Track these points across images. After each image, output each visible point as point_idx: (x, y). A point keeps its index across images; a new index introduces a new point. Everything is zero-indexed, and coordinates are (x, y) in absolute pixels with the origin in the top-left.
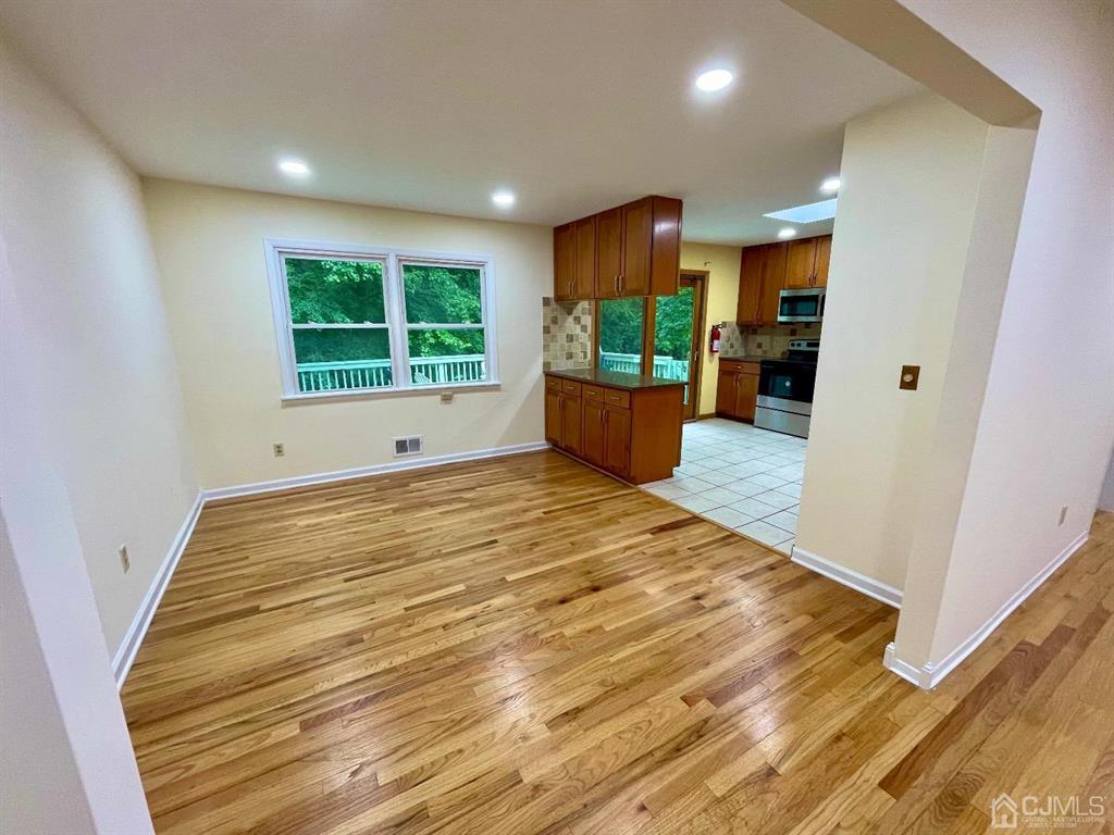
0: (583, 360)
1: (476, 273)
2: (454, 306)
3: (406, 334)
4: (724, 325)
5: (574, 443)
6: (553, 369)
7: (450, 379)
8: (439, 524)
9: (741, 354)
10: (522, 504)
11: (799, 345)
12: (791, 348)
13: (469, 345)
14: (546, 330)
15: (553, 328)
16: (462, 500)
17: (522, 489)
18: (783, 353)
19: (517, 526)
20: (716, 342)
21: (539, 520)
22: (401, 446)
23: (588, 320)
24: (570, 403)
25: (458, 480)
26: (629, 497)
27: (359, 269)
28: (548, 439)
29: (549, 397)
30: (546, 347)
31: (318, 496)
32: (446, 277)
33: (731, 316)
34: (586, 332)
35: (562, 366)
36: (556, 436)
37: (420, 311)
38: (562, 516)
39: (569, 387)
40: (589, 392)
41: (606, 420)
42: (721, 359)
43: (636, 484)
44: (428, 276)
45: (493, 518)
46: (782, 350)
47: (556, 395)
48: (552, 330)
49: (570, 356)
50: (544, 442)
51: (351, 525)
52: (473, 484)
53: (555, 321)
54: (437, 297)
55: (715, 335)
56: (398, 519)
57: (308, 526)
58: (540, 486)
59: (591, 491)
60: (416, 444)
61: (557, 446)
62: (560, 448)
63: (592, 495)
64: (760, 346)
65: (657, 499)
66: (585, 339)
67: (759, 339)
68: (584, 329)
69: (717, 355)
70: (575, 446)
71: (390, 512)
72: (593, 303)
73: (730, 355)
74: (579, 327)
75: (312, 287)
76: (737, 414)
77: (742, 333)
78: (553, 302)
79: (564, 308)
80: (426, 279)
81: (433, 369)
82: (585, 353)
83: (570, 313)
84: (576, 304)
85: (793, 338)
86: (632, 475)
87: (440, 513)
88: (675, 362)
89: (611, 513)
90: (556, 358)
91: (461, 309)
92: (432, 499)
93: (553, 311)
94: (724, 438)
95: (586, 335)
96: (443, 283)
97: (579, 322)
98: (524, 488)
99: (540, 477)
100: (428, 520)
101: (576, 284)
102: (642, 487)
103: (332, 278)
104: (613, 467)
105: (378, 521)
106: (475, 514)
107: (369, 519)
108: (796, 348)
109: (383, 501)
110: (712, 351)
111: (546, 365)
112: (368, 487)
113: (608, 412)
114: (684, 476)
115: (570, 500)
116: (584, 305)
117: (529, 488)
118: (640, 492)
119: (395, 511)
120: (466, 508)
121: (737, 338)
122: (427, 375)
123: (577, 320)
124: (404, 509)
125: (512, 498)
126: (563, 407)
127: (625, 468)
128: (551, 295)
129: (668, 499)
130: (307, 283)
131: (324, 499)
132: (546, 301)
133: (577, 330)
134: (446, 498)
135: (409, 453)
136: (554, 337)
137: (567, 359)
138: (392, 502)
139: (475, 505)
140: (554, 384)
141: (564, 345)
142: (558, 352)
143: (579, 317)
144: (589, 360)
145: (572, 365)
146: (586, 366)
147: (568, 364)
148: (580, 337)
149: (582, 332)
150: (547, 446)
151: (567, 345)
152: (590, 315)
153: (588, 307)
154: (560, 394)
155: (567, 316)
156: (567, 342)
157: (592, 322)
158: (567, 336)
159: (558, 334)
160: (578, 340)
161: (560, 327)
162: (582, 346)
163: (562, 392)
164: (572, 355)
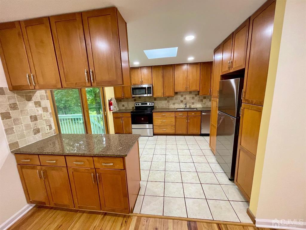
0: (49, 131)
4: (112, 99)
9: (117, 110)
11: (138, 104)
12: (136, 106)
14: (5, 116)
18: (133, 108)
20: (111, 107)
23: (47, 103)
24: (54, 173)
28: (29, 201)
29: (23, 170)
30: (9, 131)
34: (47, 111)
35: (31, 140)
39: (50, 161)
42: (113, 113)
46: (132, 106)
47: (33, 168)
48: (12, 115)
49: (37, 131)
50: (28, 205)
53: (14, 107)
55: (110, 104)
64: (123, 106)
67: (123, 103)
68: (45, 109)
72: (49, 91)
74: (40, 109)
79: (22, 96)
82: (50, 126)
83: (29, 100)
84: (35, 92)
85: (136, 102)
90: (23, 136)
93: (9, 99)
95: (49, 113)
97: (40, 106)
101: (35, 77)
108: (138, 105)
110: (110, 110)
111: (13, 145)
113: (100, 175)
114: (145, 184)
116: (40, 94)
121: (116, 104)
123: (38, 104)
136: (16, 120)
137: (35, 134)
140: (29, 160)
141: (30, 124)
142: (25, 131)
143: (40, 102)
144: (54, 130)
145: (41, 137)
146: (53, 134)
147: (37, 137)
148: (43, 116)
149: (44, 112)
150: (31, 207)
151: (32, 124)
152: (48, 99)
153: (45, 94)
154: (39, 167)
155: (26, 102)
156: (31, 122)
157: (51, 104)
158: (31, 117)
159: (21, 117)
160: (42, 119)
161: (21, 111)
162: (46, 122)
163: (41, 165)
164: (39, 130)
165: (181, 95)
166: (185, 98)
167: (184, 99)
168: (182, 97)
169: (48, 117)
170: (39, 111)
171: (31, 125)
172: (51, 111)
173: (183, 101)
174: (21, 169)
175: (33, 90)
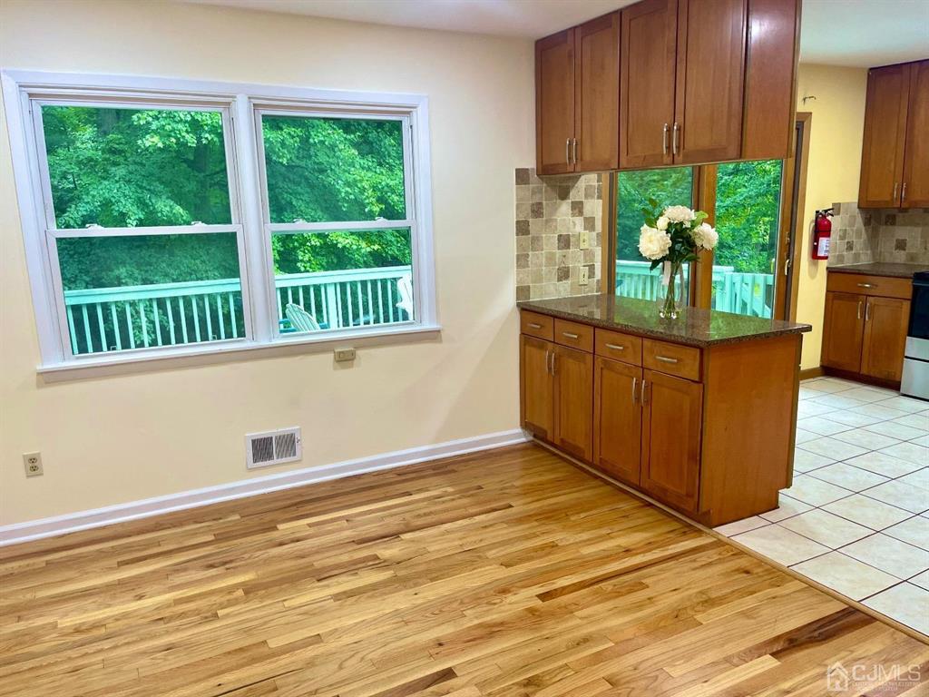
0: (587, 281)
1: (397, 126)
2: (348, 184)
3: (269, 240)
4: (836, 208)
5: (579, 437)
6: (534, 298)
7: (346, 323)
8: (332, 625)
9: (865, 260)
10: (492, 574)
13: (376, 247)
14: (522, 228)
15: (535, 225)
16: (377, 563)
17: (491, 536)
19: (491, 631)
20: (823, 242)
21: (533, 617)
22: (262, 449)
23: (596, 208)
24: (571, 365)
25: (368, 516)
26: (703, 558)
27: (195, 126)
28: (525, 425)
29: (528, 348)
30: (522, 260)
31: (103, 555)
32: (338, 135)
33: (848, 192)
34: (593, 228)
35: (551, 292)
36: (544, 423)
37: (295, 194)
38: (577, 605)
39: (569, 333)
40: (610, 345)
41: (645, 400)
42: (830, 271)
43: (711, 527)
44: (308, 137)
45: (439, 610)
47: (542, 347)
48: (531, 228)
49: (564, 274)
50: (519, 430)
51: (161, 627)
52: (393, 523)
53: (537, 211)
54: (322, 171)
55: (822, 228)
56: (251, 611)
57: (77, 630)
58: (519, 530)
59: (624, 541)
60: (288, 444)
61: (543, 439)
62: (552, 444)
63: (628, 551)
64: (901, 245)
65: (761, 561)
66: (591, 244)
68: (589, 223)
69: (823, 264)
70: (581, 442)
71: (240, 593)
72: (606, 176)
73: (848, 263)
74: (579, 221)
75: (121, 159)
76: (864, 371)
77: (867, 222)
78: (534, 177)
79: (553, 187)
80: (305, 141)
81: (318, 295)
82: (592, 268)
83: (564, 195)
84: (577, 178)
86: (704, 508)
87: (336, 597)
88: (738, 277)
89: (675, 597)
90: (539, 279)
91: (363, 190)
92: (320, 561)
93: (534, 193)
94: (851, 419)
95: (594, 234)
96: (333, 147)
97: (581, 213)
98: (496, 533)
99: (519, 507)
100: (310, 613)
101: (580, 144)
102: (725, 531)
103: (152, 141)
104: (665, 490)
105: (216, 616)
106: (401, 601)
107: (197, 612)
109: (227, 564)
110: (815, 255)
111: (522, 291)
112: (194, 534)
113: (650, 386)
114: (801, 508)
115: (584, 564)
116: (589, 180)
117: (503, 532)
118: (720, 543)
119: (250, 590)
120: (384, 584)
121: (858, 232)
122: (308, 308)
123: (578, 208)
124: (266, 586)
125: (471, 558)
126: (557, 371)
127: (689, 495)
128: (530, 163)
129: (784, 563)
130: (113, 152)
131: (113, 562)
132: (522, 176)
133: (577, 226)
134: (345, 558)
135: (275, 461)
136: (536, 240)
137: (559, 280)
138: (247, 567)
139: (407, 576)
140: (538, 327)
141: (554, 254)
142: (544, 268)
143: (581, 203)
144: (598, 281)
145: (569, 290)
146: (593, 291)
147: (561, 289)
148: (581, 239)
149: (585, 229)
150: (523, 440)
151: (558, 253)
152: (599, 197)
153: (596, 184)
154: (550, 346)
155: (558, 201)
156: (559, 249)
157: (603, 212)
158: (560, 237)
159: (544, 235)
160: (578, 245)
161: (547, 221)
162: (585, 256)
163: (554, 342)
164: (568, 271)
169: (592, 242)
171: (557, 256)
172: (600, 230)
174: (525, 345)
175: (571, 175)
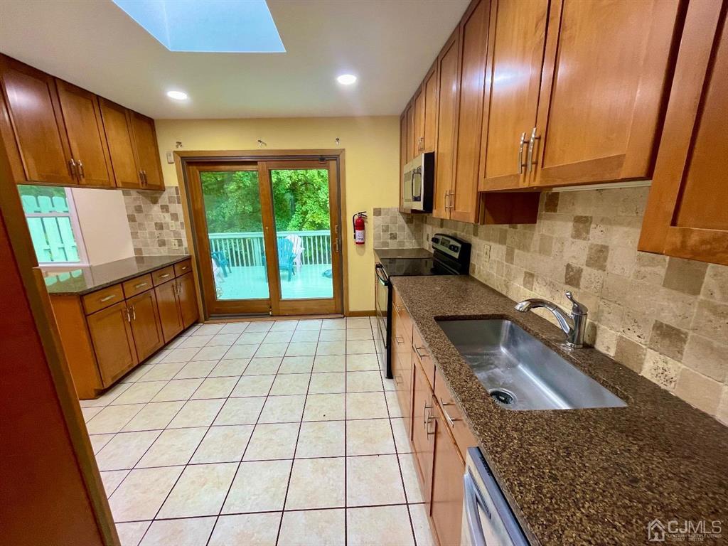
0: (177, 247)
4: (377, 212)
6: (146, 254)
14: (131, 218)
15: (139, 217)
20: (358, 233)
23: (178, 208)
30: (134, 235)
33: (390, 202)
34: (177, 219)
35: (155, 252)
42: (377, 251)
48: (137, 218)
49: (162, 243)
53: (139, 209)
66: (178, 228)
68: (175, 217)
69: (369, 247)
73: (392, 247)
74: (167, 215)
77: (409, 221)
79: (146, 197)
82: (180, 241)
83: (155, 201)
90: (146, 245)
93: (135, 200)
95: (179, 223)
111: (138, 251)
116: (170, 193)
123: (165, 208)
136: (141, 225)
137: (160, 246)
141: (154, 233)
142: (149, 239)
143: (167, 206)
144: (186, 248)
145: (167, 251)
146: (182, 253)
147: (161, 251)
148: (170, 225)
149: (172, 220)
151: (157, 232)
152: (179, 203)
153: (176, 196)
155: (151, 205)
156: (156, 230)
158: (156, 224)
159: (146, 223)
160: (169, 228)
161: (146, 215)
162: (174, 234)
164: (165, 242)
165: (578, 220)
166: (599, 257)
167: (589, 264)
168: (577, 235)
170: (167, 218)
172: (183, 221)
173: (580, 271)
